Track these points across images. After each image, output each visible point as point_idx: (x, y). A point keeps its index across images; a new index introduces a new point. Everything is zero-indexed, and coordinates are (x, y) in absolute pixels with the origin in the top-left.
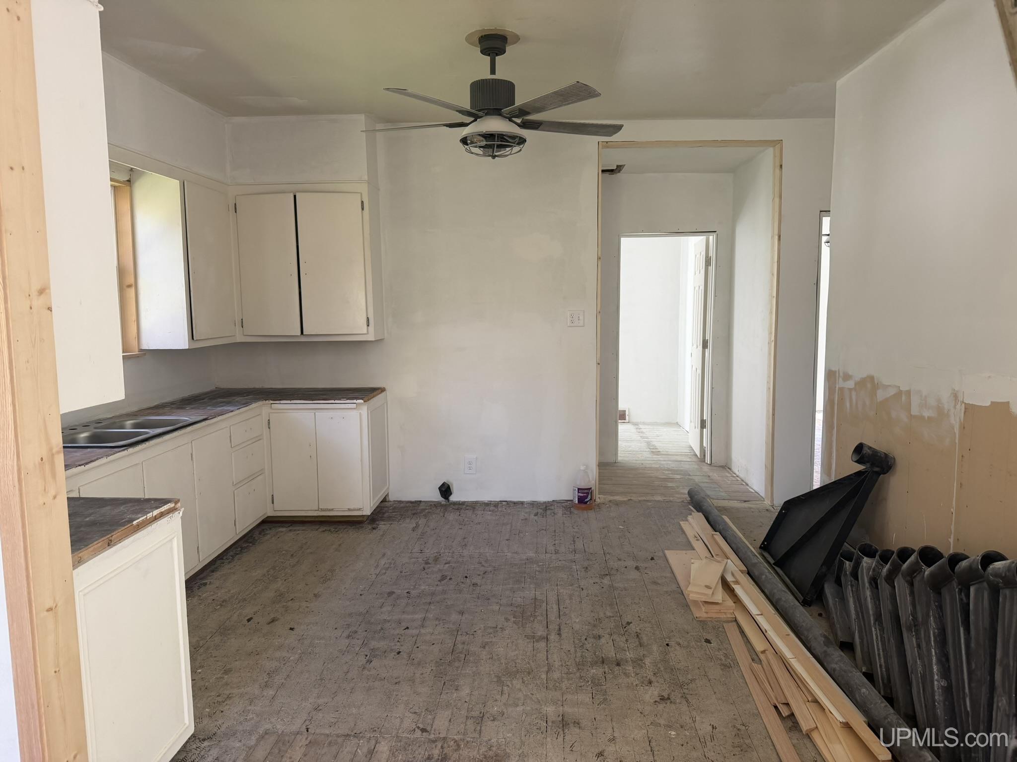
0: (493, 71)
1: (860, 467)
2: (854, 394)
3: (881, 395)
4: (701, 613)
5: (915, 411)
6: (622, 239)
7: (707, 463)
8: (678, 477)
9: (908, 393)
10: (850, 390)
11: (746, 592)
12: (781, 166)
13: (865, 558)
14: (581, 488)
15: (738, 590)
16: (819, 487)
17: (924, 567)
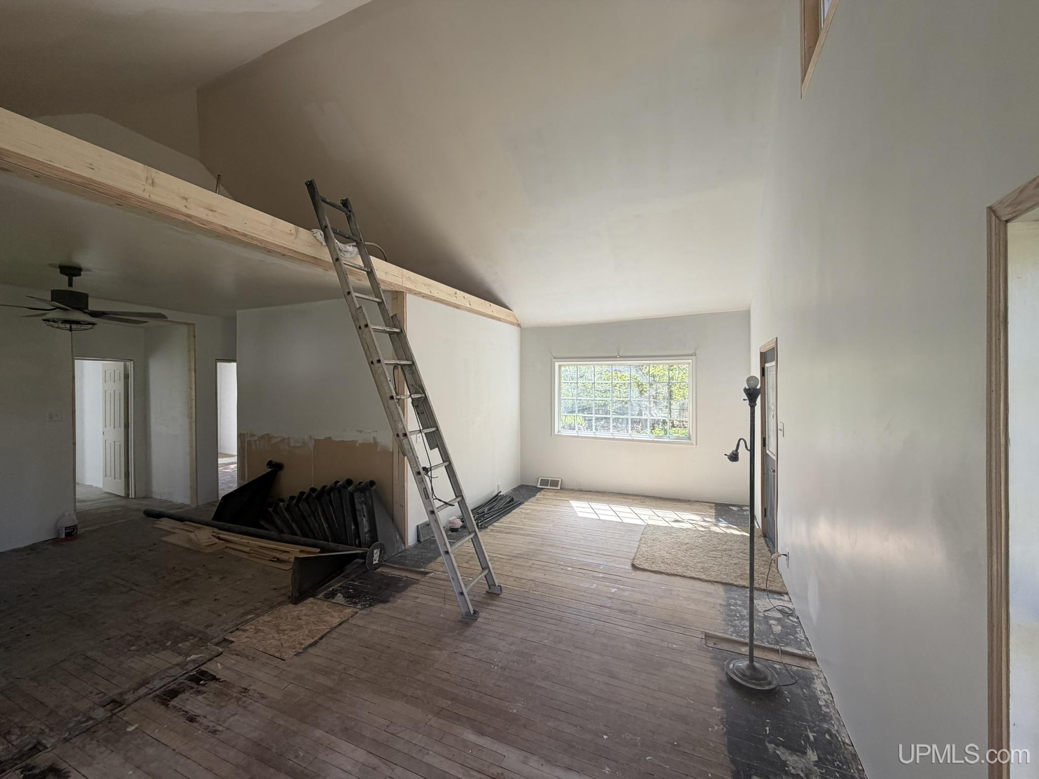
0: (70, 284)
1: (270, 470)
2: (257, 442)
3: (273, 441)
4: (209, 550)
5: (292, 445)
6: (76, 361)
7: (132, 498)
8: (120, 509)
9: (288, 439)
10: (255, 441)
11: (225, 535)
12: (195, 336)
13: (280, 503)
14: (67, 526)
15: (221, 536)
16: (236, 488)
17: (312, 494)
